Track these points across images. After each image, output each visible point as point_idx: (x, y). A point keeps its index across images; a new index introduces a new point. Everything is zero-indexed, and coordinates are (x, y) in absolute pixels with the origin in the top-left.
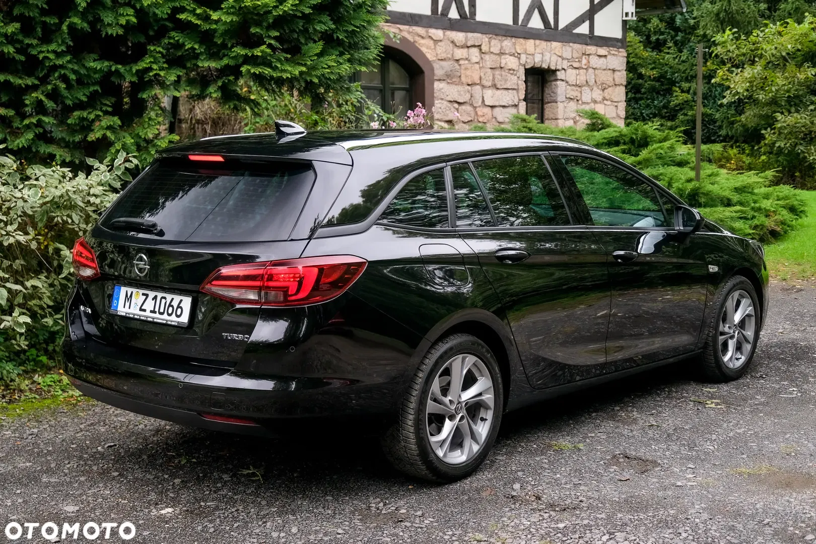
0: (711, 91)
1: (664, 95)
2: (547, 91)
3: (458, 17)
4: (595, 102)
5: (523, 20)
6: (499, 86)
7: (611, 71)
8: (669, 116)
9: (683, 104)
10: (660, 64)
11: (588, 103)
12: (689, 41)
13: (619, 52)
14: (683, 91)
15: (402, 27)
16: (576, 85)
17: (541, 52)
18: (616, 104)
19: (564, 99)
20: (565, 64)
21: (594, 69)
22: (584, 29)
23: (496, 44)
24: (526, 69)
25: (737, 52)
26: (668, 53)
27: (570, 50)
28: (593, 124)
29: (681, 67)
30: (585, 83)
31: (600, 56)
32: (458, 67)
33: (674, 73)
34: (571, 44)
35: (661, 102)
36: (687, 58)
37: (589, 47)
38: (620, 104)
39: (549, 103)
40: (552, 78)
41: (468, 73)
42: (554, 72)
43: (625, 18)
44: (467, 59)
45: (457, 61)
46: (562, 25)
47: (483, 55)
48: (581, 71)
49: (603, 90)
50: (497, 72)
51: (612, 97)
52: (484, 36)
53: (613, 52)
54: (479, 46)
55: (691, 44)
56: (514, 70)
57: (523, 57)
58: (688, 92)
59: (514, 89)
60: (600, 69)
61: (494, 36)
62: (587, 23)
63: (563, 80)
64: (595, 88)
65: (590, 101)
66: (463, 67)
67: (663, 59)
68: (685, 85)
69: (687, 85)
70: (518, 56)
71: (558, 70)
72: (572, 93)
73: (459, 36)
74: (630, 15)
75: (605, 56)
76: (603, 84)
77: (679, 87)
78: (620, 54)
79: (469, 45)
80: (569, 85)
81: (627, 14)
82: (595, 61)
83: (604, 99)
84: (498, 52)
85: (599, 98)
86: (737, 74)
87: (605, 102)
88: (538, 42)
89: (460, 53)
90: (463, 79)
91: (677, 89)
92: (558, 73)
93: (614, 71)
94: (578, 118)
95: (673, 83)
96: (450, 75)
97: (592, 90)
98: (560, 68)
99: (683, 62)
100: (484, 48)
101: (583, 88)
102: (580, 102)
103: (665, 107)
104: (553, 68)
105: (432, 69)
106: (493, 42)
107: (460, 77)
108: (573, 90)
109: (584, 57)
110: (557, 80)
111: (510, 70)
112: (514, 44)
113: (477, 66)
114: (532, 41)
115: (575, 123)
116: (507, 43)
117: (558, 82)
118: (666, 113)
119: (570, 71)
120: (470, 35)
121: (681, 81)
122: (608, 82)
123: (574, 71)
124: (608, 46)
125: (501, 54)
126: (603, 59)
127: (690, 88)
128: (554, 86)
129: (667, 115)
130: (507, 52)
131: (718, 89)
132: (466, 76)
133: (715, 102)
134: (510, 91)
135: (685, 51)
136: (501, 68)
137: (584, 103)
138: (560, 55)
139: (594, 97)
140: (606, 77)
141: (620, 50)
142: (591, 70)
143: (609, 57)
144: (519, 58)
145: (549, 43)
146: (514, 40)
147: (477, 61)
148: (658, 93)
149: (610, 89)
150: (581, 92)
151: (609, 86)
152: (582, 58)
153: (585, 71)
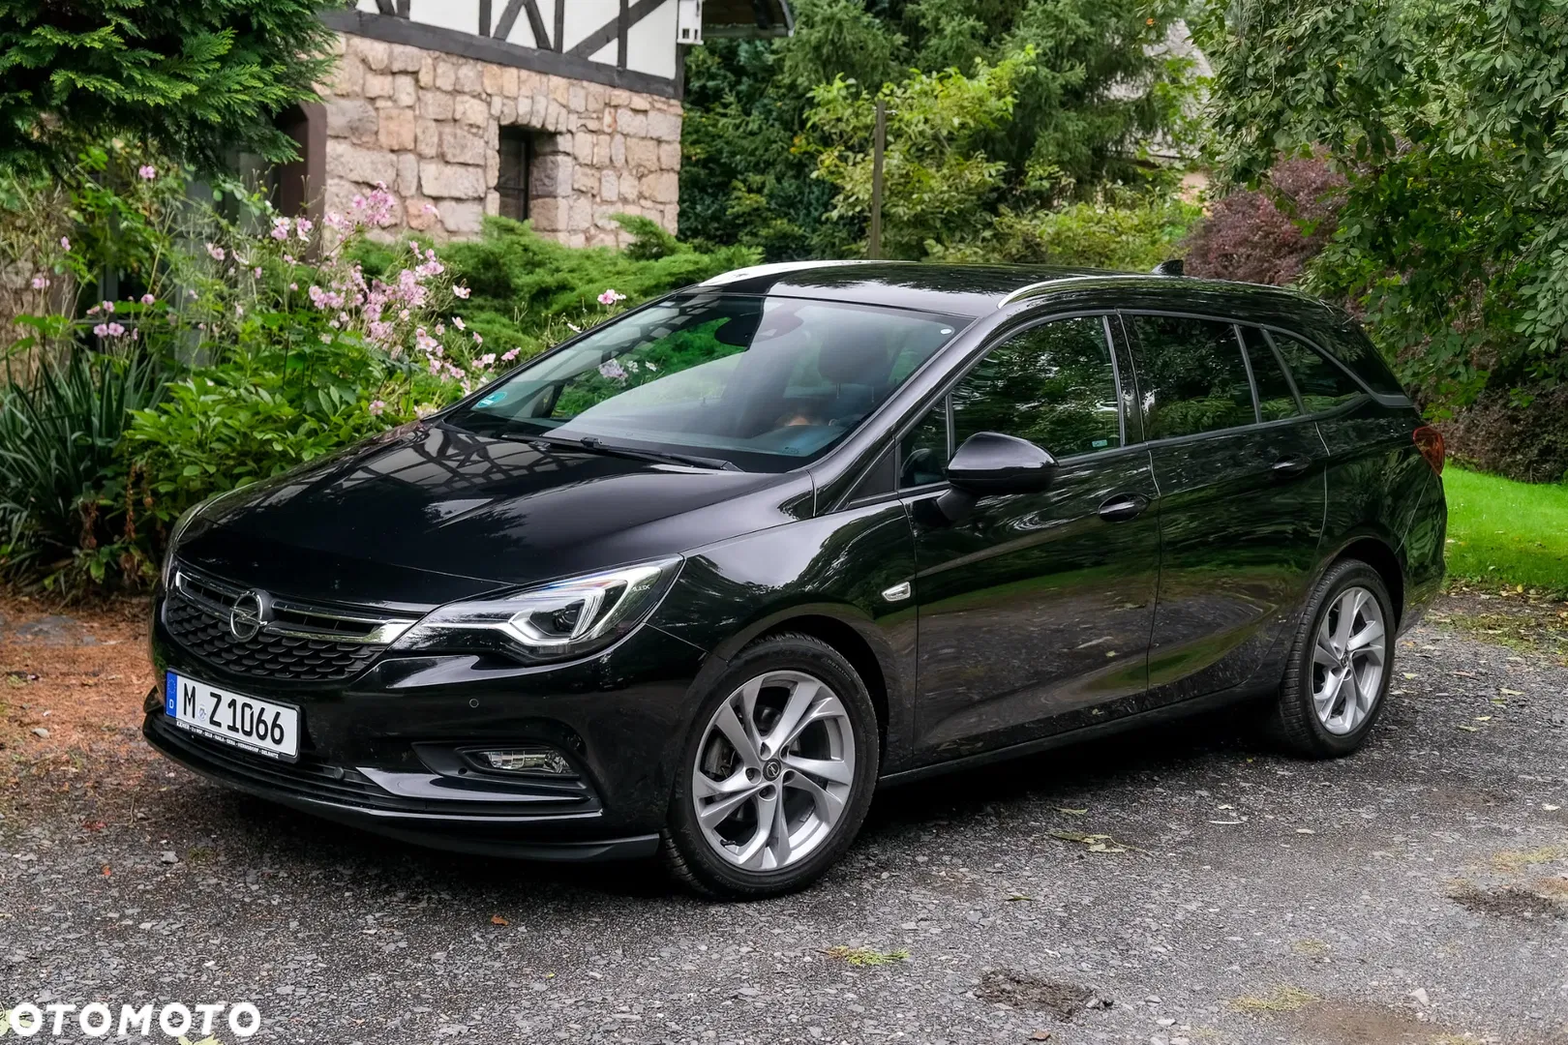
0: (802, 193)
1: (715, 196)
2: (535, 173)
3: (376, 11)
4: (625, 201)
5: (498, 27)
6: (449, 158)
7: (655, 143)
8: (721, 236)
9: (749, 214)
10: (707, 134)
11: (612, 203)
12: (761, 95)
13: (670, 106)
14: (750, 191)
16: (592, 166)
17: (529, 94)
18: (661, 207)
19: (569, 192)
20: (574, 123)
21: (626, 136)
22: (607, 55)
23: (448, 72)
24: (501, 128)
25: (853, 122)
26: (725, 115)
27: (585, 95)
28: (643, 245)
29: (745, 143)
30: (607, 162)
31: (636, 111)
32: (373, 113)
33: (733, 154)
34: (585, 83)
35: (709, 207)
36: (760, 128)
37: (617, 92)
38: (668, 207)
39: (538, 197)
40: (548, 149)
41: (393, 126)
42: (552, 136)
43: (680, 40)
44: (390, 98)
45: (372, 100)
46: (568, 45)
47: (421, 92)
48: (602, 137)
49: (640, 179)
50: (448, 129)
51: (656, 193)
52: (425, 53)
53: (658, 105)
54: (415, 74)
55: (766, 101)
56: (479, 127)
57: (497, 101)
58: (759, 191)
59: (478, 166)
60: (634, 136)
61: (443, 55)
62: (614, 44)
63: (568, 154)
64: (625, 174)
65: (615, 199)
66: (382, 113)
67: (715, 126)
68: (755, 179)
69: (758, 178)
70: (486, 98)
71: (561, 133)
72: (585, 181)
73: (377, 50)
74: (690, 34)
75: (645, 112)
76: (639, 165)
77: (744, 181)
78: (672, 110)
79: (395, 69)
80: (580, 165)
81: (683, 33)
82: (626, 121)
83: (641, 196)
84: (450, 88)
85: (632, 195)
86: (855, 164)
87: (642, 202)
88: (524, 73)
89: (378, 85)
90: (383, 138)
91: (740, 185)
92: (560, 139)
93: (659, 141)
94: (593, 231)
95: (731, 173)
96: (357, 129)
97: (619, 177)
98: (564, 129)
99: (752, 134)
100: (425, 78)
101: (605, 172)
102: (598, 199)
103: (715, 218)
104: (551, 128)
105: (323, 114)
106: (442, 68)
107: (376, 133)
108: (586, 175)
109: (607, 110)
110: (556, 152)
111: (471, 125)
112: (481, 75)
113: (409, 113)
114: (513, 71)
115: (588, 239)
116: (468, 72)
117: (560, 158)
118: (717, 229)
119: (581, 136)
120: (398, 49)
121: (747, 170)
122: (647, 164)
123: (589, 137)
124: (650, 93)
125: (456, 92)
126: (641, 117)
127: (763, 184)
128: (550, 165)
129: (719, 233)
130: (467, 89)
131: (815, 189)
132: (389, 133)
133: (809, 214)
134: (470, 169)
135: (755, 113)
136: (455, 121)
137: (604, 202)
138: (564, 102)
139: (623, 190)
140: (646, 153)
141: (672, 102)
142: (618, 138)
143: (651, 114)
144: (489, 104)
145: (544, 79)
146: (480, 66)
147: (410, 103)
148: (703, 190)
149: (651, 176)
150: (600, 180)
151: (651, 172)
152: (603, 112)
153: (607, 138)
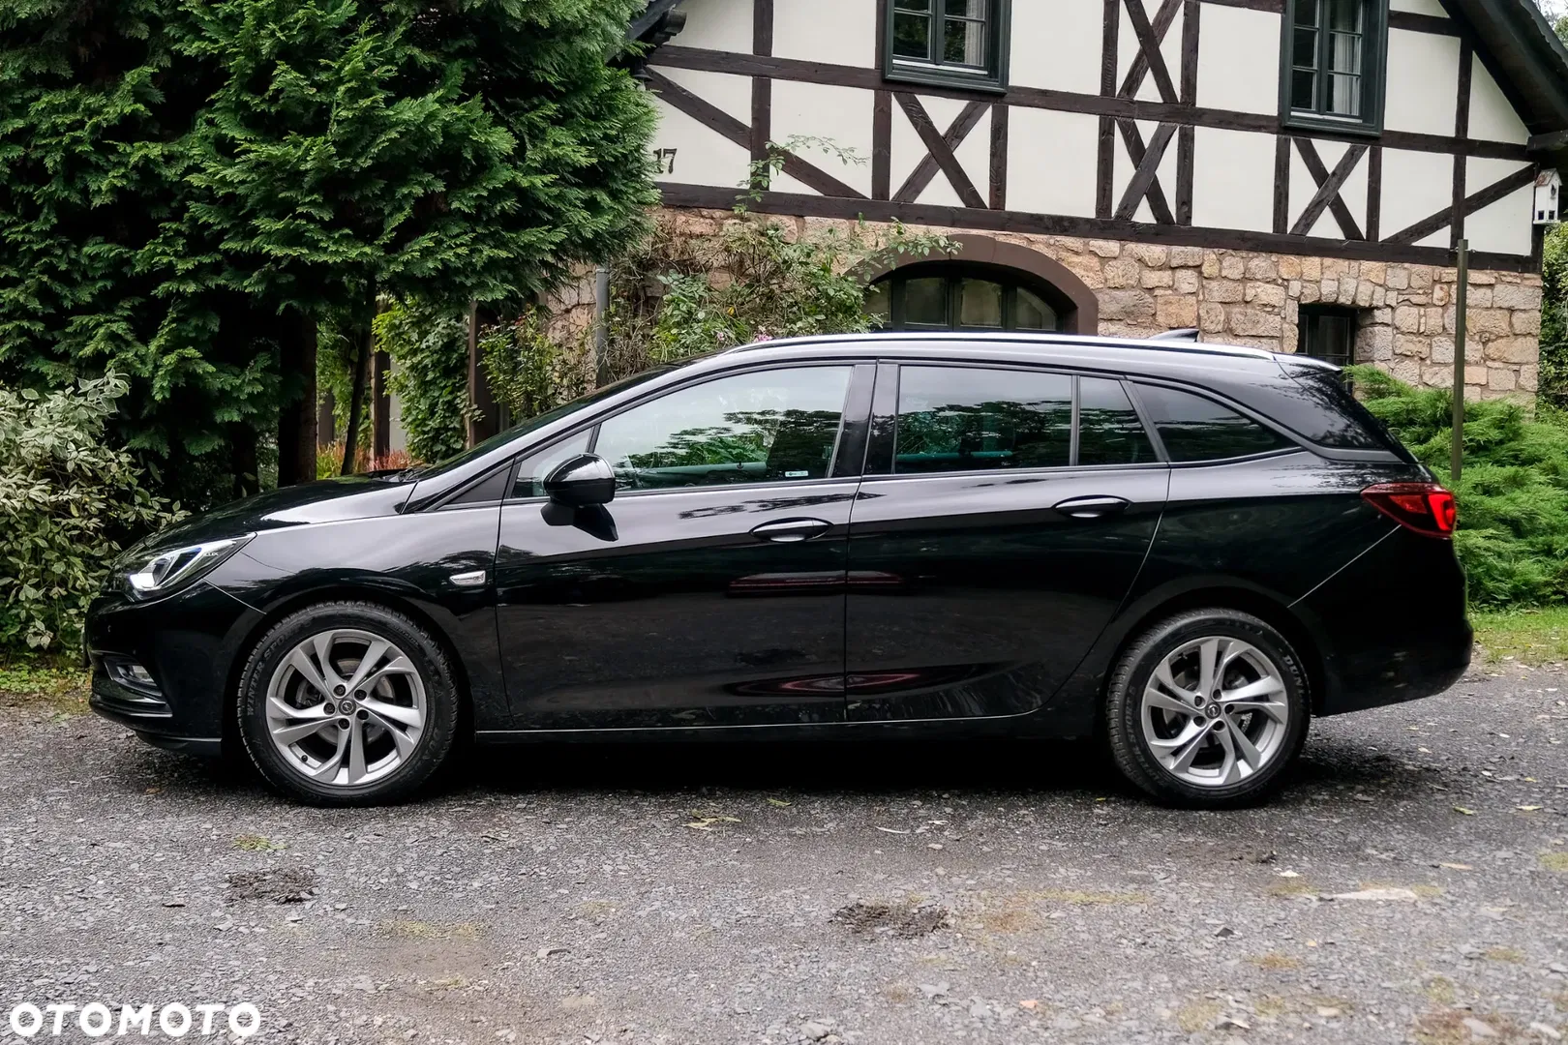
2: (1359, 343)
3: (1154, 221)
5: (1296, 226)
6: (1239, 331)
7: (1504, 312)
11: (1446, 364)
13: (1525, 279)
15: (1032, 237)
16: (1419, 334)
17: (1335, 276)
18: (1515, 367)
19: (1389, 355)
20: (1392, 298)
22: (1441, 239)
23: (1234, 264)
24: (1301, 306)
27: (1400, 275)
30: (1440, 330)
31: (1476, 286)
32: (1151, 300)
34: (1406, 265)
37: (1446, 270)
38: (1524, 367)
40: (1368, 322)
41: (1172, 309)
42: (1370, 310)
43: (1537, 221)
44: (1169, 287)
45: (1151, 290)
46: (1384, 234)
47: (1205, 282)
48: (1431, 311)
49: (1485, 344)
50: (1236, 309)
51: (1505, 354)
52: (1208, 251)
53: (1508, 279)
54: (1198, 267)
56: (1274, 306)
57: (1295, 288)
59: (1272, 337)
60: (1476, 307)
61: (1230, 251)
62: (1445, 231)
63: (1387, 325)
65: (1450, 361)
66: (1160, 300)
70: (1285, 284)
71: (1378, 308)
72: (1405, 345)
73: (1155, 252)
74: (1546, 215)
75: (1490, 285)
76: (1483, 332)
78: (1526, 282)
79: (1174, 265)
80: (1403, 333)
81: (1541, 215)
83: (1487, 358)
84: (1239, 277)
85: (1474, 357)
87: (1489, 363)
88: (1328, 261)
89: (1152, 278)
90: (1160, 319)
92: (1377, 313)
93: (1511, 310)
96: (1132, 313)
98: (1381, 304)
100: (1206, 270)
101: (1437, 339)
102: (1428, 362)
104: (1363, 302)
105: (1095, 303)
106: (1227, 261)
107: (1154, 315)
108: (1410, 341)
109: (1436, 286)
110: (1374, 324)
111: (1265, 305)
112: (1276, 264)
113: (1192, 300)
114: (1316, 260)
116: (1260, 263)
117: (1376, 329)
119: (1403, 310)
120: (1176, 249)
122: (1495, 330)
123: (1415, 310)
124: (1496, 269)
125: (1245, 279)
126: (1484, 290)
128: (1370, 335)
130: (1258, 277)
132: (1168, 315)
134: (1263, 340)
136: (1247, 302)
137: (1437, 364)
138: (1382, 282)
140: (1493, 321)
141: (1527, 276)
142: (1454, 309)
143: (1499, 287)
144: (1287, 288)
145: (1354, 264)
146: (1274, 258)
147: (1194, 290)
149: (1501, 342)
150: (1430, 345)
151: (1499, 337)
152: (1432, 288)
153: (1440, 310)
